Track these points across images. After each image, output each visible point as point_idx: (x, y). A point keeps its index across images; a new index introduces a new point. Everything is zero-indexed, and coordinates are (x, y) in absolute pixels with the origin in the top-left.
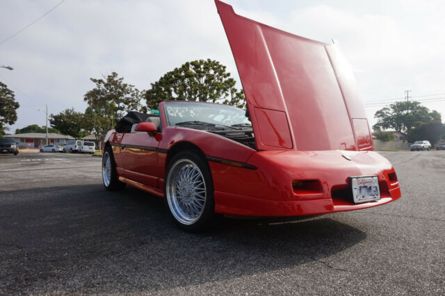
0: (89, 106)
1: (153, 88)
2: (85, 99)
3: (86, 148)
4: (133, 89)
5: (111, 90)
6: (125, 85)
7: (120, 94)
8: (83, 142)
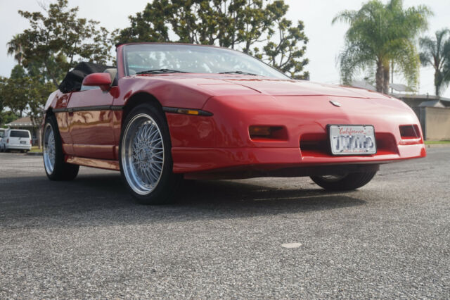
0: (16, 63)
1: (134, 25)
2: (11, 50)
3: (15, 142)
4: (97, 28)
5: (57, 32)
6: (83, 21)
7: (74, 38)
8: (8, 132)
